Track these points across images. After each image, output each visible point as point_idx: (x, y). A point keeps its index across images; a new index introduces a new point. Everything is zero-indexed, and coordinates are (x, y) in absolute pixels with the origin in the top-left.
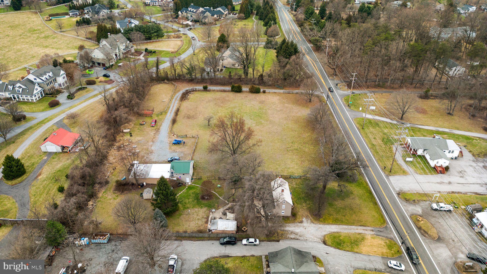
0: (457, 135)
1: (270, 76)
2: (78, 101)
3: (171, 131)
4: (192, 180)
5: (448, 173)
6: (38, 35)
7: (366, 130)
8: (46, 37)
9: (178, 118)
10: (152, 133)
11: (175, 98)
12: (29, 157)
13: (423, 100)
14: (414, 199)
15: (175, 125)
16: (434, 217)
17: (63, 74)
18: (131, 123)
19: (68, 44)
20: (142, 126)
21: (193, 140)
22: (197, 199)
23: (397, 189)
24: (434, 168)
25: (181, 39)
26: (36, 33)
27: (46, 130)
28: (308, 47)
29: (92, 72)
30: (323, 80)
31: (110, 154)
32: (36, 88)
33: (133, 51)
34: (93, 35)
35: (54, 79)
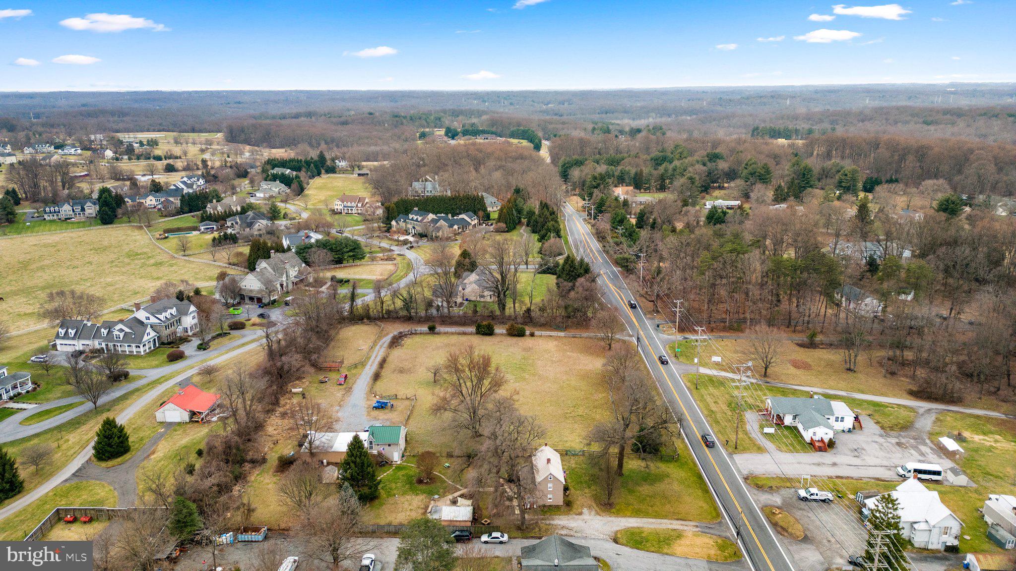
0: (859, 400)
1: (542, 309)
2: (215, 352)
3: (371, 391)
4: (403, 457)
5: (834, 451)
6: (143, 261)
7: (703, 391)
8: (159, 264)
9: (384, 373)
10: (339, 395)
11: (380, 343)
12: (134, 429)
13: (807, 349)
14: (770, 485)
15: (378, 383)
16: (801, 509)
17: (193, 312)
18: (304, 381)
19: (196, 273)
20: (322, 385)
21: (407, 403)
22: (411, 483)
23: (745, 472)
24: (811, 444)
25: (395, 262)
26: (140, 259)
27: (163, 393)
28: (613, 273)
29: (239, 312)
30: (634, 320)
31: (268, 422)
32: (147, 332)
33: (311, 280)
34: (241, 259)
35: (177, 318)
